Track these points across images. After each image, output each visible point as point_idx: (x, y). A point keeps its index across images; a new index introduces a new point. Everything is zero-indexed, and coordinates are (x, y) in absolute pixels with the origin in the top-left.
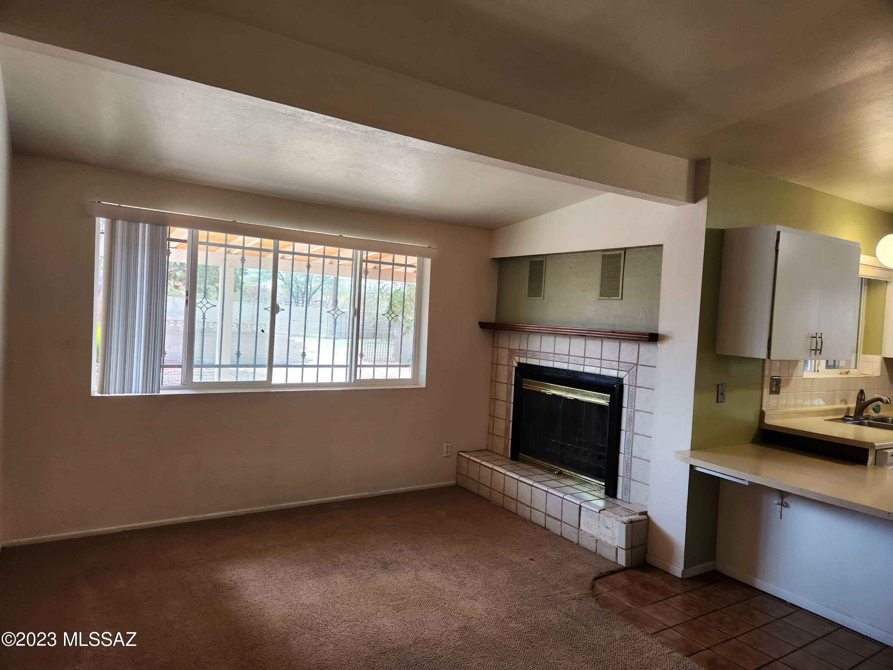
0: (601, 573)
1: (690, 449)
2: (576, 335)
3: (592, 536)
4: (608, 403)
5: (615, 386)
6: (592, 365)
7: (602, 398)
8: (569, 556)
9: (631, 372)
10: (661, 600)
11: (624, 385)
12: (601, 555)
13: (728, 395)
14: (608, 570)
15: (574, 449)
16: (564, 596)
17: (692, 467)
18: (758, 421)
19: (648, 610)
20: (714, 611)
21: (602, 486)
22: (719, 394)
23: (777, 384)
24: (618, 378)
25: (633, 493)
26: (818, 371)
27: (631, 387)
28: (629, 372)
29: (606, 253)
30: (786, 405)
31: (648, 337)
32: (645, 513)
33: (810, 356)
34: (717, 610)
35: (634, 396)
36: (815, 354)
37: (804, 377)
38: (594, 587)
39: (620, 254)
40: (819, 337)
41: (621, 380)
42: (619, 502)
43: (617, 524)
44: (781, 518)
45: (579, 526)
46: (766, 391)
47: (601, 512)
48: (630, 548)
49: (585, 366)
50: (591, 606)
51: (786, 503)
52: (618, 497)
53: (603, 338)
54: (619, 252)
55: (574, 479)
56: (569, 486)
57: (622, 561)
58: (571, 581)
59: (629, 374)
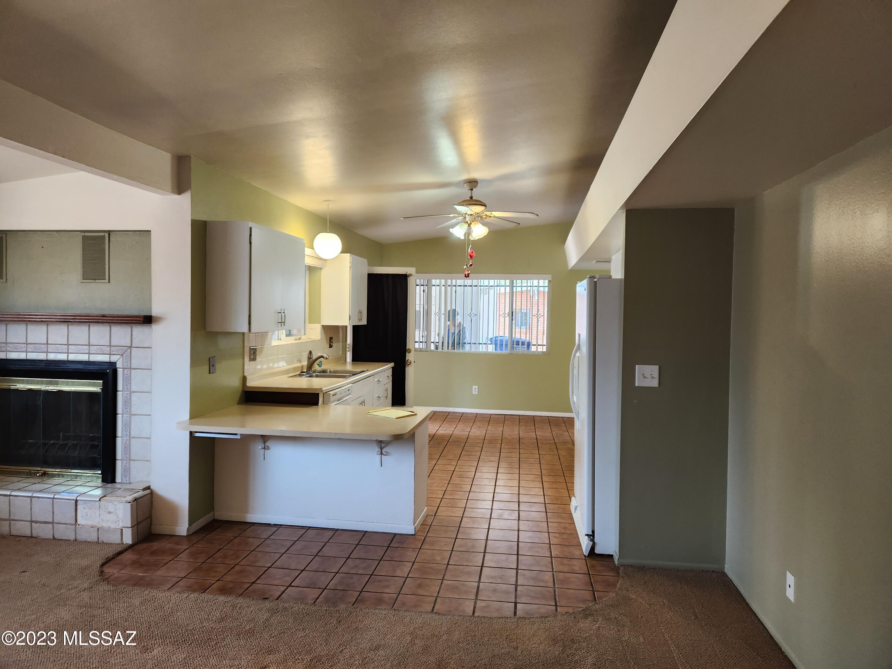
0: (107, 558)
1: (189, 418)
2: (57, 321)
3: (92, 526)
4: (100, 389)
5: (108, 371)
6: (79, 352)
7: (94, 385)
8: (68, 554)
9: (124, 355)
10: (171, 559)
11: (118, 369)
12: (104, 541)
13: (218, 366)
14: (115, 553)
15: (59, 445)
16: (73, 591)
17: (191, 433)
18: (242, 385)
19: (161, 572)
20: (218, 551)
21: (98, 475)
22: (211, 366)
23: (255, 353)
24: (110, 363)
25: (133, 473)
26: (280, 340)
27: (126, 371)
28: (122, 355)
29: (87, 234)
30: (261, 369)
31: (143, 319)
32: (148, 488)
33: (278, 327)
34: (220, 549)
35: (129, 379)
36: (281, 326)
37: (272, 345)
38: (103, 573)
39: (104, 237)
40: (283, 313)
41: (114, 364)
42: (118, 486)
43: (121, 506)
44: (264, 459)
45: (76, 521)
46: (247, 359)
47: (101, 499)
48: (136, 524)
49: (69, 354)
50: (104, 589)
51: (267, 446)
52: (116, 482)
53: (89, 323)
54: (103, 234)
55: (63, 476)
56: (58, 484)
57: (128, 540)
58: (76, 576)
59: (123, 358)
